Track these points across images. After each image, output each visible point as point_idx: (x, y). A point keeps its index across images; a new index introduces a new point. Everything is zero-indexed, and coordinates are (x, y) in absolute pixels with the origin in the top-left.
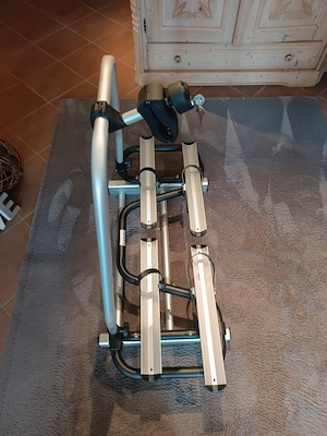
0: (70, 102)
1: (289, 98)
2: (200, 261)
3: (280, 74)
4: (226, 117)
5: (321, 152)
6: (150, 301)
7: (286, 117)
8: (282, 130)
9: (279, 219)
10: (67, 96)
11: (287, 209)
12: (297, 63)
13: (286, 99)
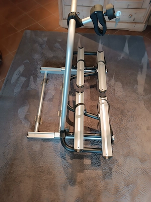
0: (29, 31)
1: (129, 36)
2: (103, 103)
3: (126, 24)
4: (99, 42)
5: (141, 61)
6: (79, 119)
7: (127, 44)
8: (124, 50)
9: (116, 89)
10: (28, 29)
11: (121, 85)
12: (134, 20)
13: (128, 36)
